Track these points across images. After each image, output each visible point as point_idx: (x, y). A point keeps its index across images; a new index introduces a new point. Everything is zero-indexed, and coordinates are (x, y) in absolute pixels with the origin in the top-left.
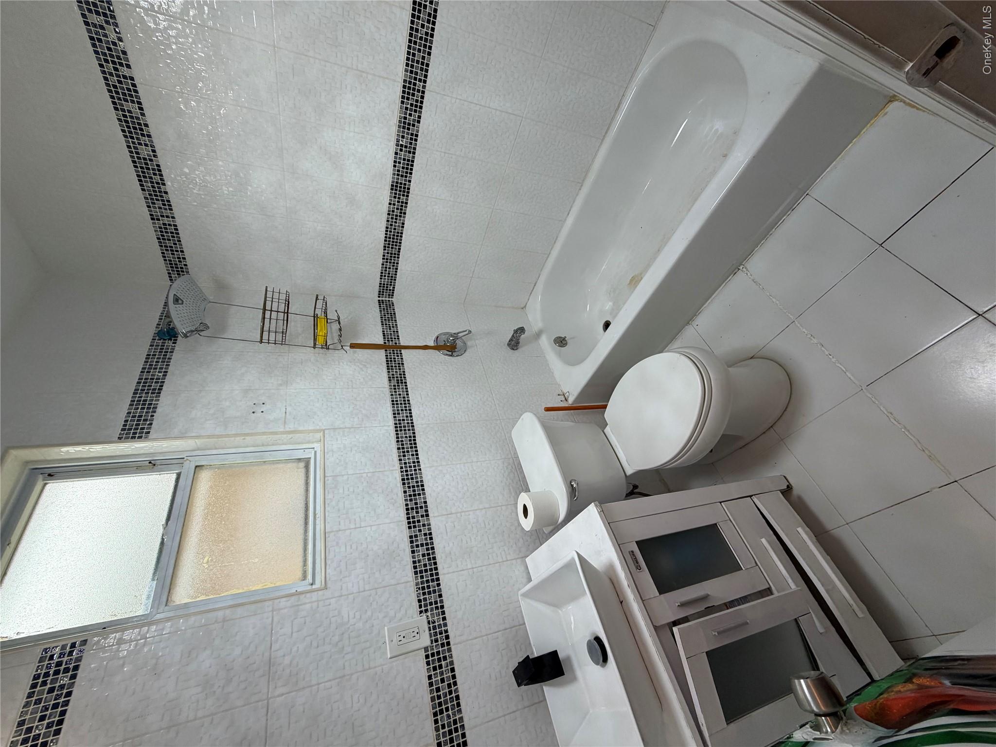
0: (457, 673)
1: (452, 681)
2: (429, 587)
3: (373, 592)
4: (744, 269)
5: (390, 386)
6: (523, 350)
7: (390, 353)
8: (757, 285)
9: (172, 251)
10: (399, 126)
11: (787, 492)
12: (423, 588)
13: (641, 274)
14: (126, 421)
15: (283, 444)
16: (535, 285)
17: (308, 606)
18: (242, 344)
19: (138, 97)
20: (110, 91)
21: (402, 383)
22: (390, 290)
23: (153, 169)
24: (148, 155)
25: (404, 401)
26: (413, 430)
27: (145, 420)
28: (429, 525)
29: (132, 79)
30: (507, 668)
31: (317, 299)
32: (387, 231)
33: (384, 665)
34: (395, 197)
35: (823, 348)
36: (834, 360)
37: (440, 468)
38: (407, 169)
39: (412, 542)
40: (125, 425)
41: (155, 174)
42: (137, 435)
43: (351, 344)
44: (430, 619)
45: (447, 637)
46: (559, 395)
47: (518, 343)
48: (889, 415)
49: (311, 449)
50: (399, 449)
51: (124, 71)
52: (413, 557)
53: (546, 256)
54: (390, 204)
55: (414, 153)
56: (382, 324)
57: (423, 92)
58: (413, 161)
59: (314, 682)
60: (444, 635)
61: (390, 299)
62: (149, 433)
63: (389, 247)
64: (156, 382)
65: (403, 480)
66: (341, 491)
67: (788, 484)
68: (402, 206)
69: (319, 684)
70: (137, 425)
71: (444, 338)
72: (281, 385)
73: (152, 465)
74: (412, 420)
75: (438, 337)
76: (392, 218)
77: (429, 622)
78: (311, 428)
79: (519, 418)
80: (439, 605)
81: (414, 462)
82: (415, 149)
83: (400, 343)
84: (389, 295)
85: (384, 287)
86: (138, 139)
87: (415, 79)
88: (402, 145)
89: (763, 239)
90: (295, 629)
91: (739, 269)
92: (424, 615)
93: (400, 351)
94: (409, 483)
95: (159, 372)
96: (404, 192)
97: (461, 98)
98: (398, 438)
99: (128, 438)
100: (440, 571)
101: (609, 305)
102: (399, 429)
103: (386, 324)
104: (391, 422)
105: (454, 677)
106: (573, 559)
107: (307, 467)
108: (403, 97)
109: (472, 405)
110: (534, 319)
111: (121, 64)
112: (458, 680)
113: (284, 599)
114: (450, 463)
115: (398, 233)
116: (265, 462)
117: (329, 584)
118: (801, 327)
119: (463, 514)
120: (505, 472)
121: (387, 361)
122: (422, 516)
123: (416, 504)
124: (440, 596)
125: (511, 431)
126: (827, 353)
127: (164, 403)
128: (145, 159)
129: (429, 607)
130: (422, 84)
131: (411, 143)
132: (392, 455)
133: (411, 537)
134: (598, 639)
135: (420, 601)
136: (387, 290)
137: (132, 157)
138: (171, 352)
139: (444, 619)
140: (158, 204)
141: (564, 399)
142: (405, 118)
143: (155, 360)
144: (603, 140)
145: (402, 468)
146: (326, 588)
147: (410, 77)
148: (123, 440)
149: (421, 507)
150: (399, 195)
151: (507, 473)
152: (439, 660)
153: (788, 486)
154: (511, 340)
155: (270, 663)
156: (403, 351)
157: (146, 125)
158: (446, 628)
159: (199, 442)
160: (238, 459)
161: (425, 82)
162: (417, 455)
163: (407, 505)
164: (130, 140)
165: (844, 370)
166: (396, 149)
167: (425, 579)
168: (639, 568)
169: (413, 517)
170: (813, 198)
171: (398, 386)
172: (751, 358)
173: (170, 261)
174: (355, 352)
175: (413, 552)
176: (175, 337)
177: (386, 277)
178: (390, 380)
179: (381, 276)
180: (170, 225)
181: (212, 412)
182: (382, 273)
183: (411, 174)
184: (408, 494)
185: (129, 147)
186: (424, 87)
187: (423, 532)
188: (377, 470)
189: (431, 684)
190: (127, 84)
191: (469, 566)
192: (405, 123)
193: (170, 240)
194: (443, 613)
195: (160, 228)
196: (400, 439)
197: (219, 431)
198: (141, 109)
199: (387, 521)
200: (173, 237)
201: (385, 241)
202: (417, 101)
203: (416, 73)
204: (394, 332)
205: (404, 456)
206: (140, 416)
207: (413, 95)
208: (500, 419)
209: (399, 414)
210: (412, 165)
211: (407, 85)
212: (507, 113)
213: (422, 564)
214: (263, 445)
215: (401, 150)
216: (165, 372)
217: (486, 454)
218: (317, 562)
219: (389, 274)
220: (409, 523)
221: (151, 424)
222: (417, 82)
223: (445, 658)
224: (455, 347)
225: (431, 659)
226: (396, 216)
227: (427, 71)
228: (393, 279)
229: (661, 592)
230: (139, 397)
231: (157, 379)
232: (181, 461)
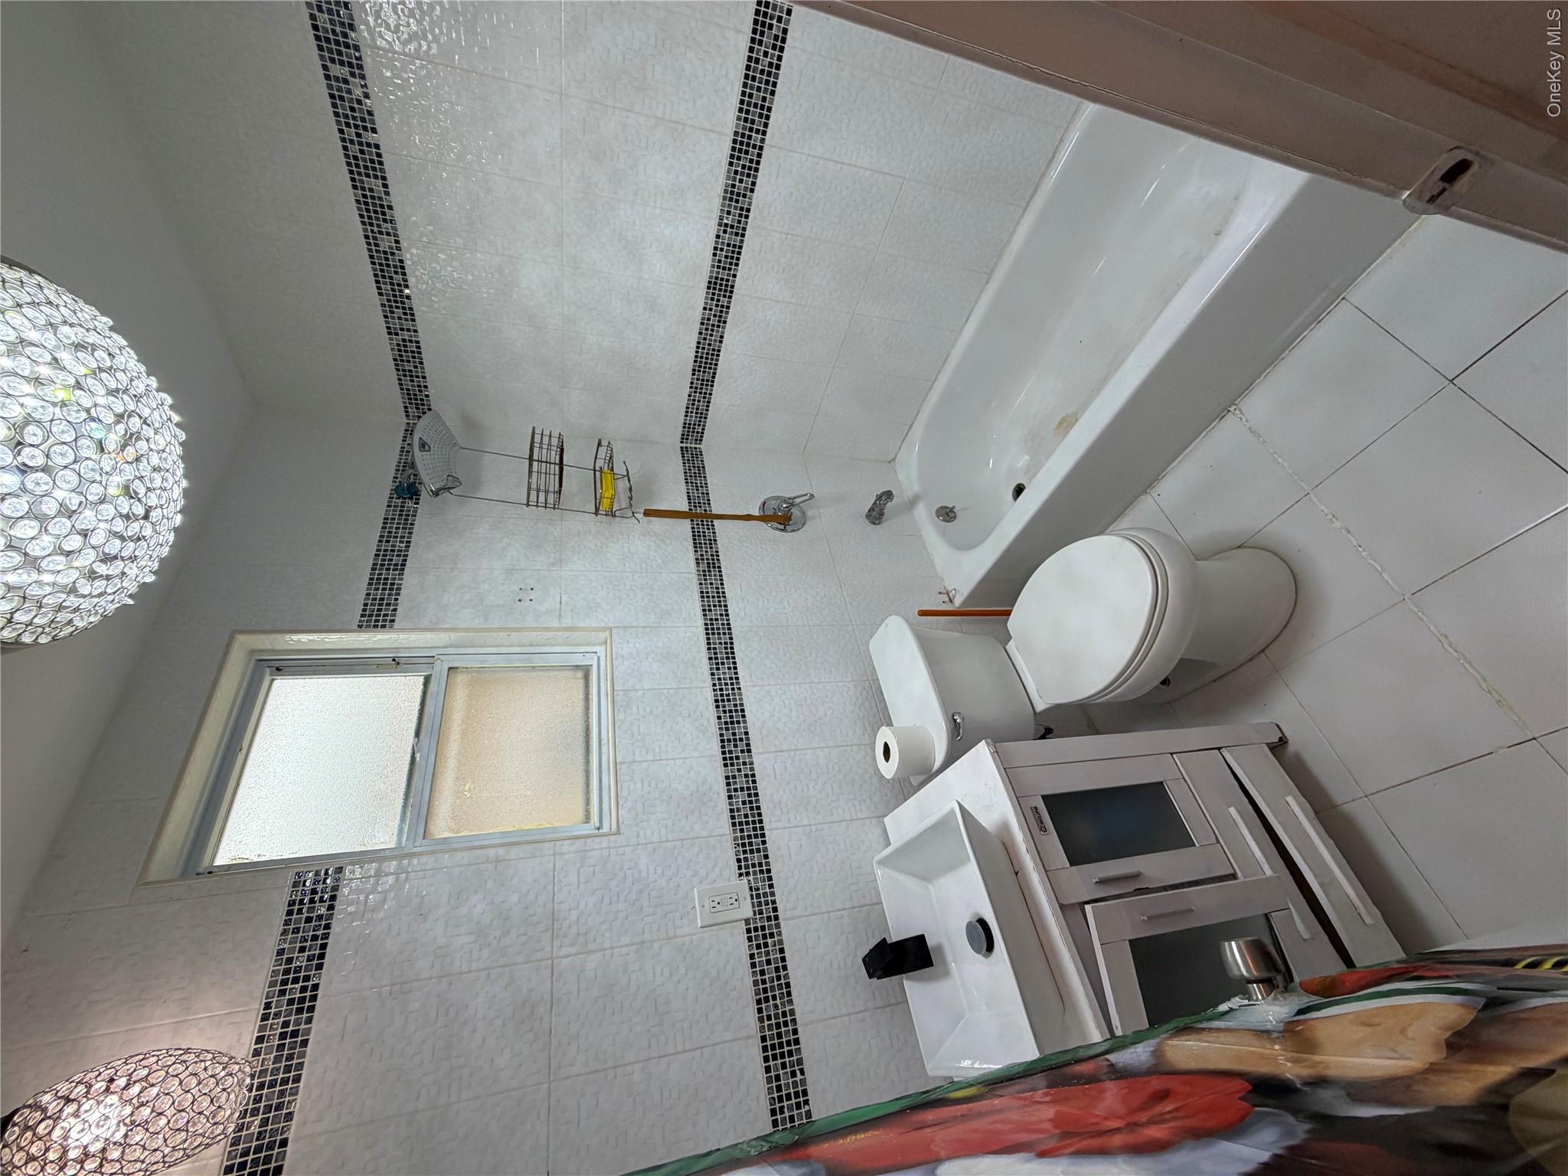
0: (787, 954)
1: (780, 964)
2: (751, 844)
3: (679, 843)
4: (1237, 412)
5: (698, 571)
6: (888, 525)
7: (698, 524)
8: (1255, 436)
9: (411, 376)
10: (724, 198)
11: (1279, 747)
12: (744, 845)
13: (1076, 413)
14: (366, 605)
15: (556, 645)
16: (910, 428)
17: (596, 853)
18: (501, 506)
19: (382, 171)
20: (349, 164)
21: (714, 567)
22: (698, 432)
23: (395, 267)
24: (390, 247)
25: (718, 593)
26: (730, 634)
27: (388, 605)
28: (752, 763)
29: (377, 147)
30: (855, 957)
31: (599, 445)
32: (698, 347)
33: (694, 934)
34: (712, 299)
35: (1350, 536)
36: (1364, 554)
37: (766, 688)
38: (732, 258)
39: (728, 784)
40: (364, 610)
41: (396, 273)
42: (380, 624)
43: (645, 510)
44: (753, 885)
45: (775, 910)
46: (940, 593)
47: (881, 514)
48: (1442, 638)
49: (594, 655)
50: (710, 659)
51: (371, 137)
52: (731, 804)
53: (930, 383)
54: (705, 309)
55: (743, 235)
56: (687, 483)
57: (761, 148)
58: (740, 247)
59: (607, 945)
60: (770, 906)
61: (698, 446)
62: (393, 621)
63: (699, 371)
64: (397, 556)
65: (716, 701)
66: (635, 710)
67: (1281, 735)
68: (721, 312)
69: (612, 948)
70: (380, 610)
71: (774, 504)
72: (553, 564)
73: (396, 664)
74: (728, 620)
75: (764, 503)
76: (707, 329)
77: (751, 889)
78: (594, 625)
79: (881, 625)
80: (764, 868)
81: (731, 679)
82: (744, 229)
83: (711, 511)
84: (696, 440)
85: (689, 428)
86: (379, 226)
87: (751, 129)
88: (726, 225)
89: (1269, 366)
90: (582, 880)
91: (1229, 411)
92: (745, 879)
93: (712, 522)
94: (724, 706)
95: (401, 542)
96: (726, 291)
97: (814, 154)
98: (709, 644)
99: (369, 626)
100: (765, 824)
101: (1023, 460)
102: (710, 632)
103: (692, 483)
104: (700, 622)
105: (783, 959)
106: (952, 812)
107: (587, 678)
108: (732, 156)
109: (813, 604)
110: (907, 478)
111: (365, 128)
112: (788, 963)
113: (567, 842)
114: (780, 682)
115: (714, 350)
116: (533, 667)
117: (623, 828)
118: (1318, 503)
119: (798, 753)
120: (857, 699)
121: (694, 536)
122: (742, 751)
123: (734, 734)
124: (766, 857)
125: (868, 642)
126: (1355, 543)
127: (410, 582)
128: (385, 252)
129: (751, 870)
130: (760, 136)
131: (739, 222)
132: (701, 668)
133: (727, 778)
134: (982, 922)
135: (739, 861)
136: (693, 432)
137: (370, 250)
138: (413, 516)
139: (771, 886)
140: (398, 313)
141: (947, 599)
142: (733, 186)
143: (395, 526)
144: (1025, 209)
145: (714, 685)
146: (618, 832)
147: (744, 128)
148: (363, 628)
149: (741, 740)
150: (719, 295)
151: (860, 701)
152: (764, 937)
153: (1281, 739)
154: (871, 510)
155: (553, 916)
156: (716, 522)
157: (390, 208)
158: (773, 898)
159: (454, 636)
160: (500, 661)
161: (764, 133)
162: (735, 668)
163: (722, 735)
164: (369, 228)
165: (1380, 569)
166: (719, 231)
167: (746, 834)
168: (1043, 829)
169: (730, 752)
170: (1352, 304)
171: (710, 571)
172: (1239, 547)
173: (408, 390)
174: (650, 522)
175: (730, 797)
176: (417, 495)
177: (694, 414)
178: (698, 563)
179: (687, 412)
180: (411, 341)
181: (468, 597)
182: (688, 408)
183: (737, 265)
184: (723, 720)
185: (367, 237)
186: (763, 141)
187: (743, 773)
188: (682, 686)
189: (753, 965)
190: (371, 153)
191: (805, 822)
192: (732, 193)
193: (409, 361)
194: (770, 879)
195: (398, 345)
196: (712, 646)
197: (478, 623)
198: (385, 186)
199: (696, 754)
200: (414, 357)
201: (695, 361)
202: (751, 161)
203: (753, 122)
204: (703, 493)
205: (718, 669)
206: (382, 599)
207: (747, 152)
208: (852, 625)
209: (710, 610)
210: (739, 253)
211: (739, 139)
212: (880, 172)
213: (742, 813)
214: (532, 645)
215: (725, 232)
216: (407, 542)
217: (831, 673)
218: (604, 800)
219: (697, 409)
220: (725, 759)
221: (395, 610)
222: (754, 134)
223: (772, 935)
224: (789, 518)
225: (753, 934)
226: (713, 325)
227: (768, 117)
228: (703, 416)
229: (1072, 863)
230: (379, 574)
231: (398, 551)
232: (431, 660)
